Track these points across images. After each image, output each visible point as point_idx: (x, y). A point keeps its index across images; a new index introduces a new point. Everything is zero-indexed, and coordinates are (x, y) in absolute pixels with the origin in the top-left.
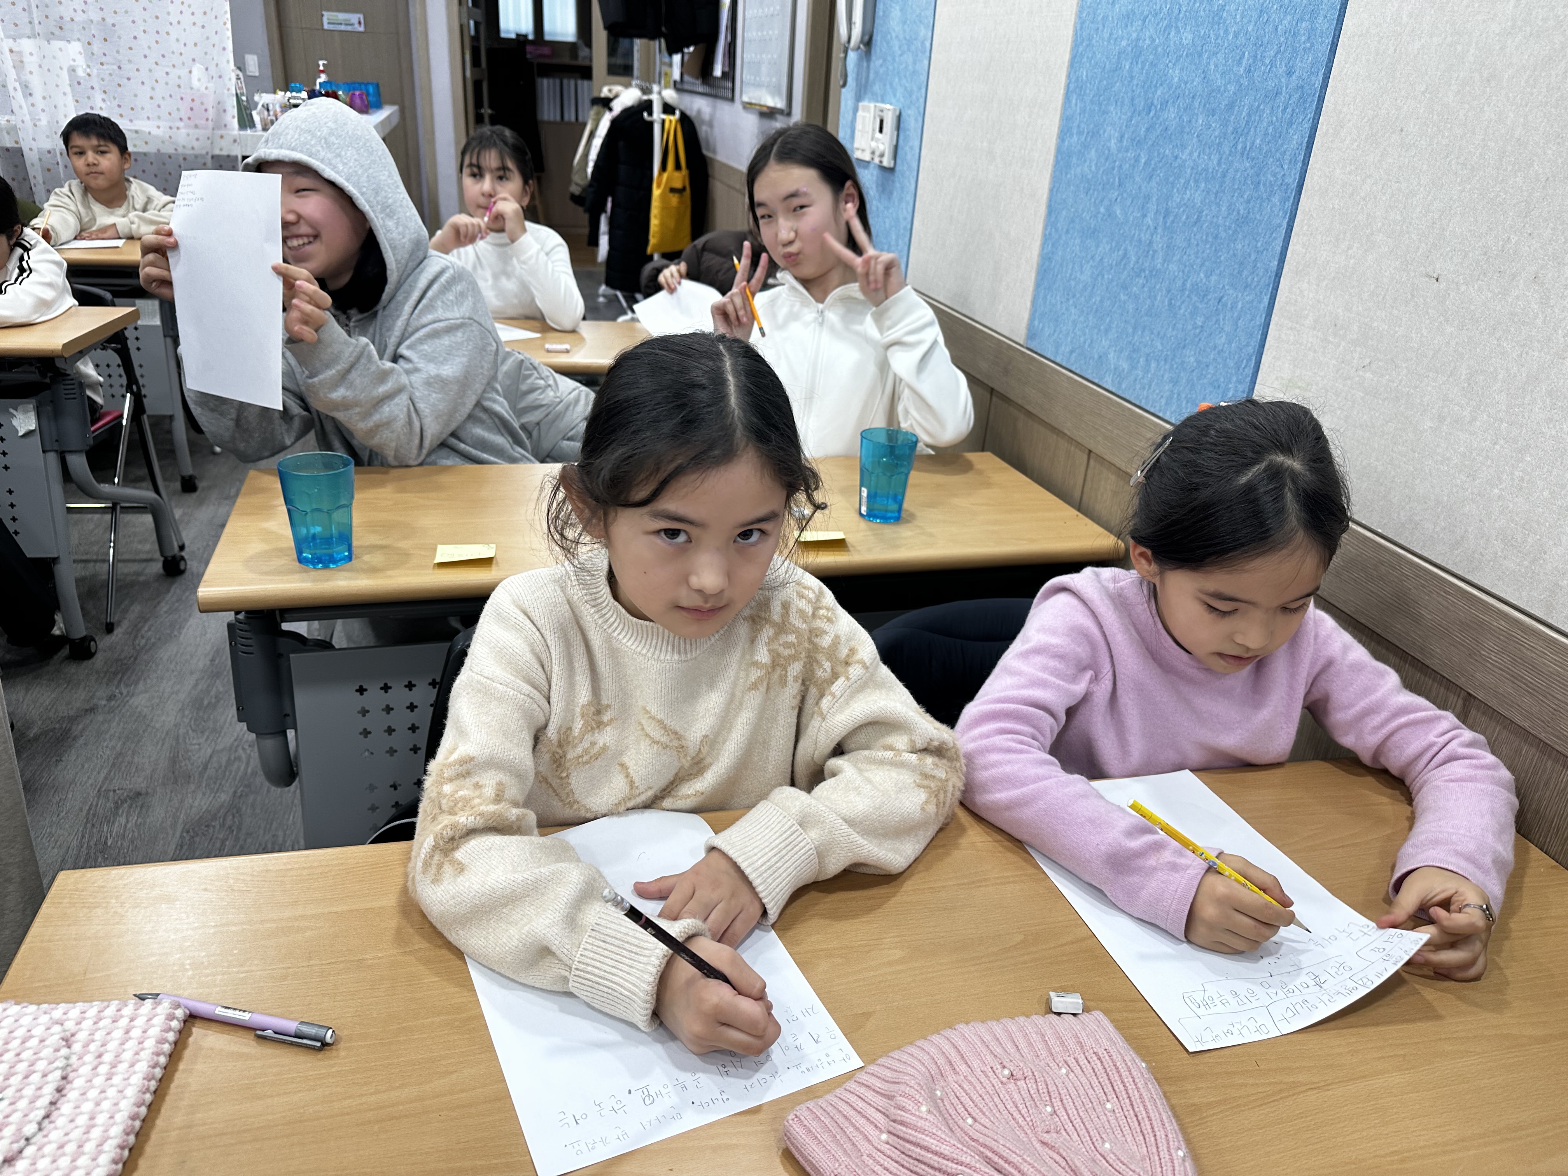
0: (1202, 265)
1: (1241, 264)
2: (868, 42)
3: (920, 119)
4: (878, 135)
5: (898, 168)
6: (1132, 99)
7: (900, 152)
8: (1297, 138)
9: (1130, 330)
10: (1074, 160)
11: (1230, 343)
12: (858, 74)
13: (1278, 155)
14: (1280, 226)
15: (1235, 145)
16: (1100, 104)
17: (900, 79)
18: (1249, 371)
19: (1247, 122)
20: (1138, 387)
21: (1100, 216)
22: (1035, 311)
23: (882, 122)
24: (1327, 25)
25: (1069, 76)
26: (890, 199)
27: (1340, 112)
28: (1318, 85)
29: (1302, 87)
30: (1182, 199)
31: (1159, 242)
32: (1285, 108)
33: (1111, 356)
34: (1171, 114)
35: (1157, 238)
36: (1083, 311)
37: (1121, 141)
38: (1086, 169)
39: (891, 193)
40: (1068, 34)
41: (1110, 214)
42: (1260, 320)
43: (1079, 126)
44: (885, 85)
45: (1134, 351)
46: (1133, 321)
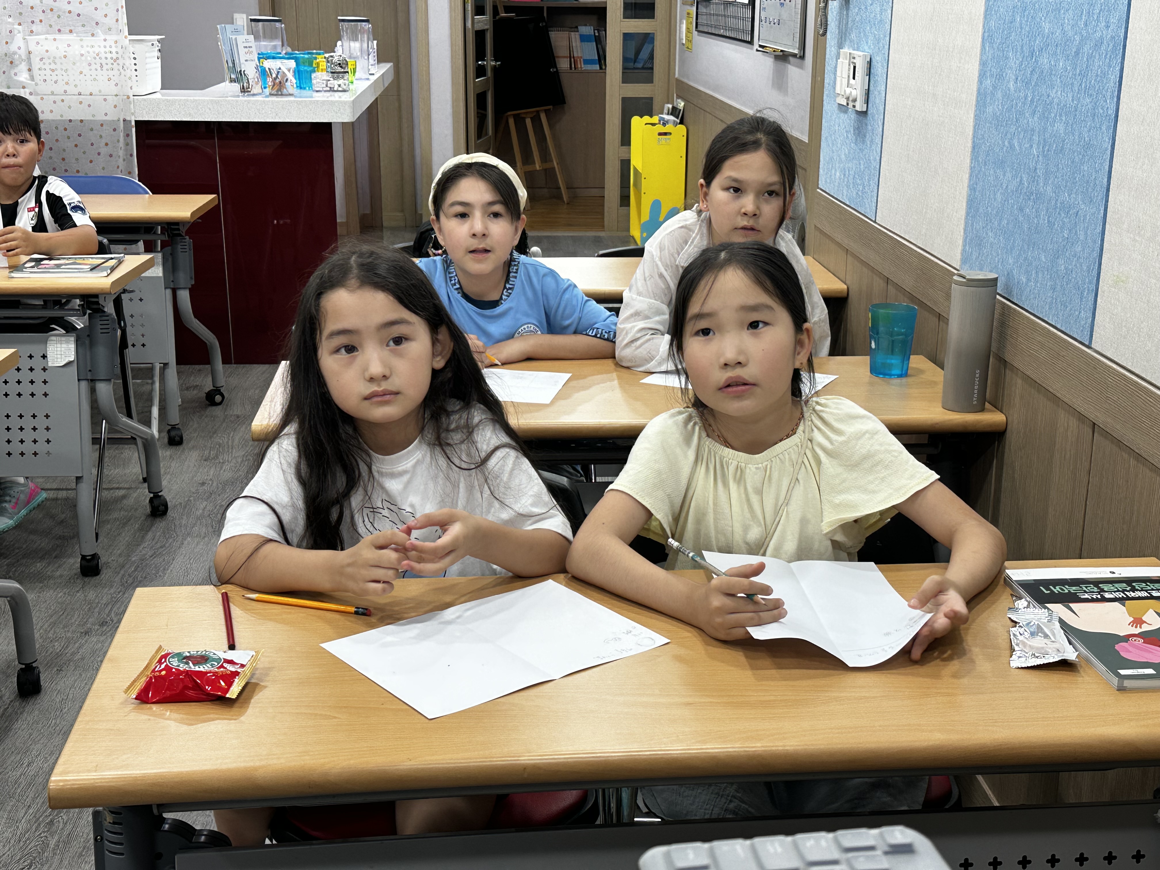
0: (1066, 185)
1: (1087, 182)
4: (852, 81)
5: (869, 112)
6: (1022, 47)
7: (871, 97)
10: (988, 100)
11: (1083, 249)
12: (840, 22)
13: (1104, 92)
15: (1081, 85)
17: (871, 27)
18: (1095, 272)
19: (1087, 66)
20: (1032, 297)
22: (966, 238)
23: (855, 67)
26: (864, 142)
30: (1053, 131)
34: (1044, 61)
37: (1016, 83)
38: (995, 107)
39: (865, 136)
44: (860, 32)
45: (1029, 265)
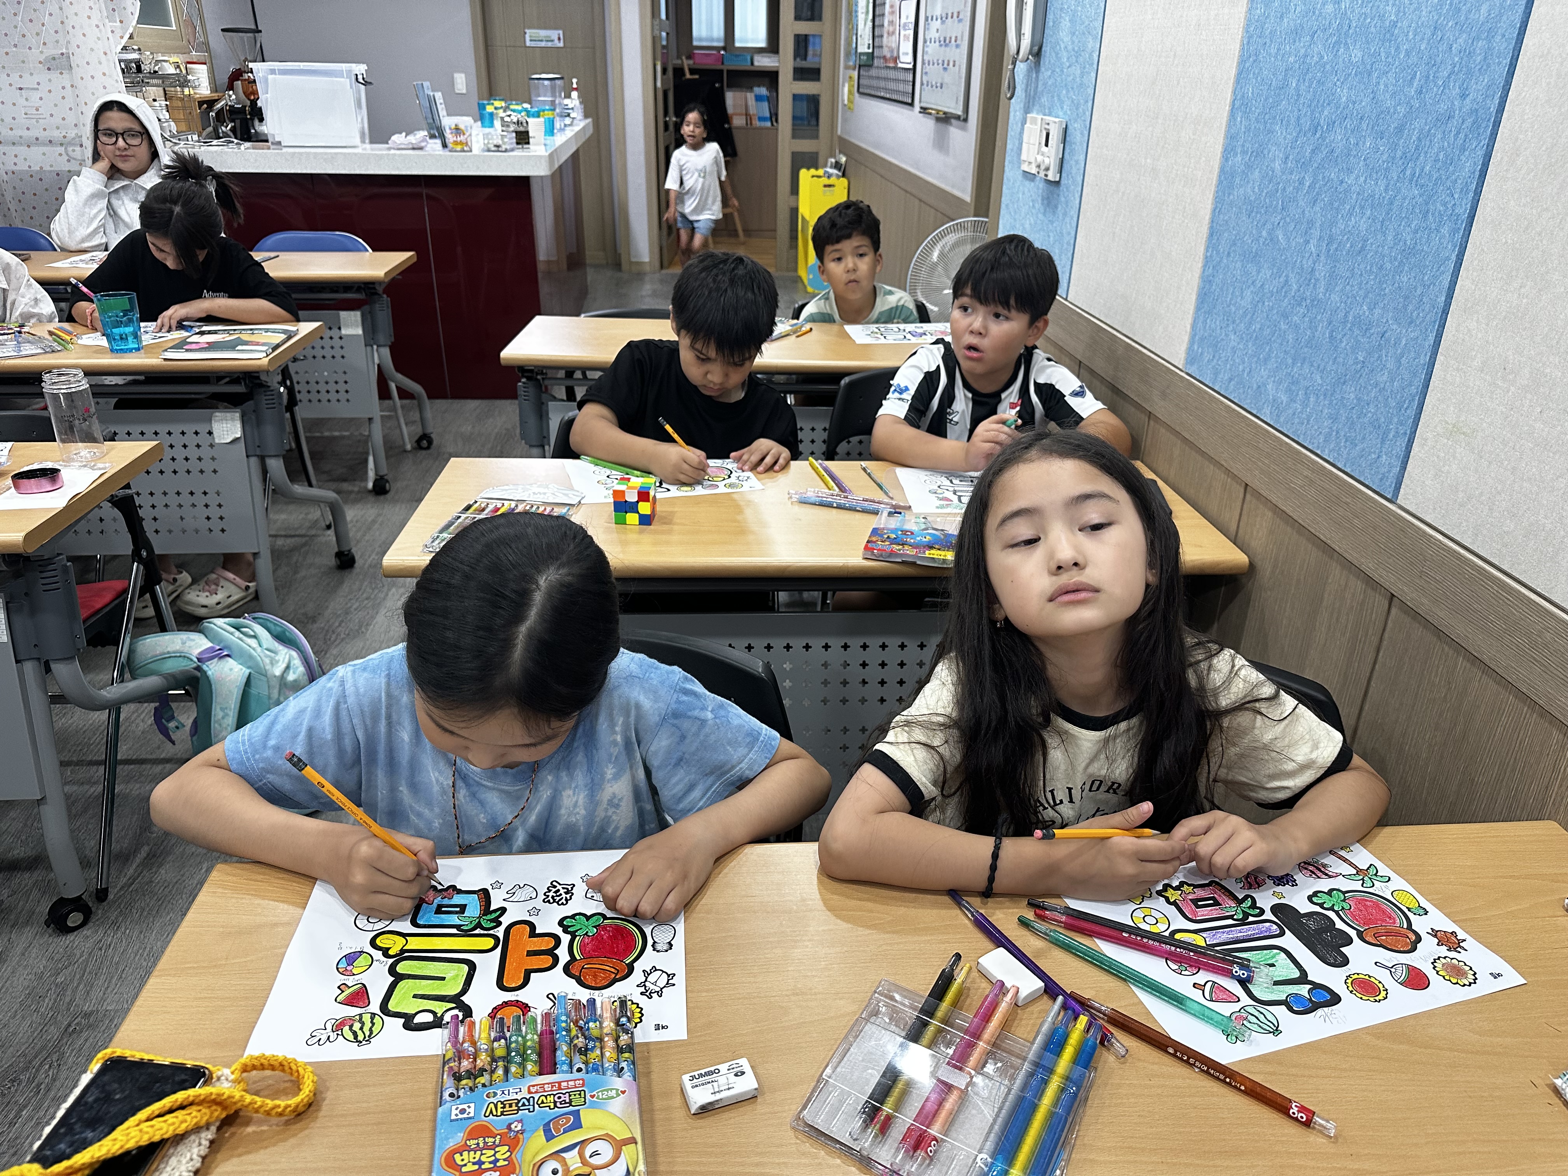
0: (1366, 296)
1: (1406, 298)
2: (1037, 53)
3: (1086, 133)
4: (1044, 149)
5: (1062, 182)
6: (1298, 118)
7: (1065, 165)
8: (1469, 165)
9: (1290, 361)
10: (1238, 180)
11: (1392, 381)
12: (1027, 86)
13: (1448, 183)
14: (1448, 258)
15: (1404, 171)
16: (1266, 123)
17: (1068, 91)
18: (1411, 412)
19: (1417, 149)
20: (1296, 421)
21: (1261, 240)
22: (1195, 335)
23: (1048, 135)
24: (1505, 45)
25: (1234, 92)
26: (1054, 213)
27: (1517, 139)
28: (1493, 110)
29: (1477, 110)
31: (1322, 271)
32: (1458, 133)
33: (1269, 387)
34: (1337, 137)
35: (1319, 267)
36: (1242, 338)
37: (1285, 163)
38: (1249, 190)
39: (1056, 207)
40: (1234, 48)
41: (1272, 239)
42: (1425, 359)
43: (1243, 146)
44: (1053, 97)
45: (1293, 383)
46: (1293, 352)
